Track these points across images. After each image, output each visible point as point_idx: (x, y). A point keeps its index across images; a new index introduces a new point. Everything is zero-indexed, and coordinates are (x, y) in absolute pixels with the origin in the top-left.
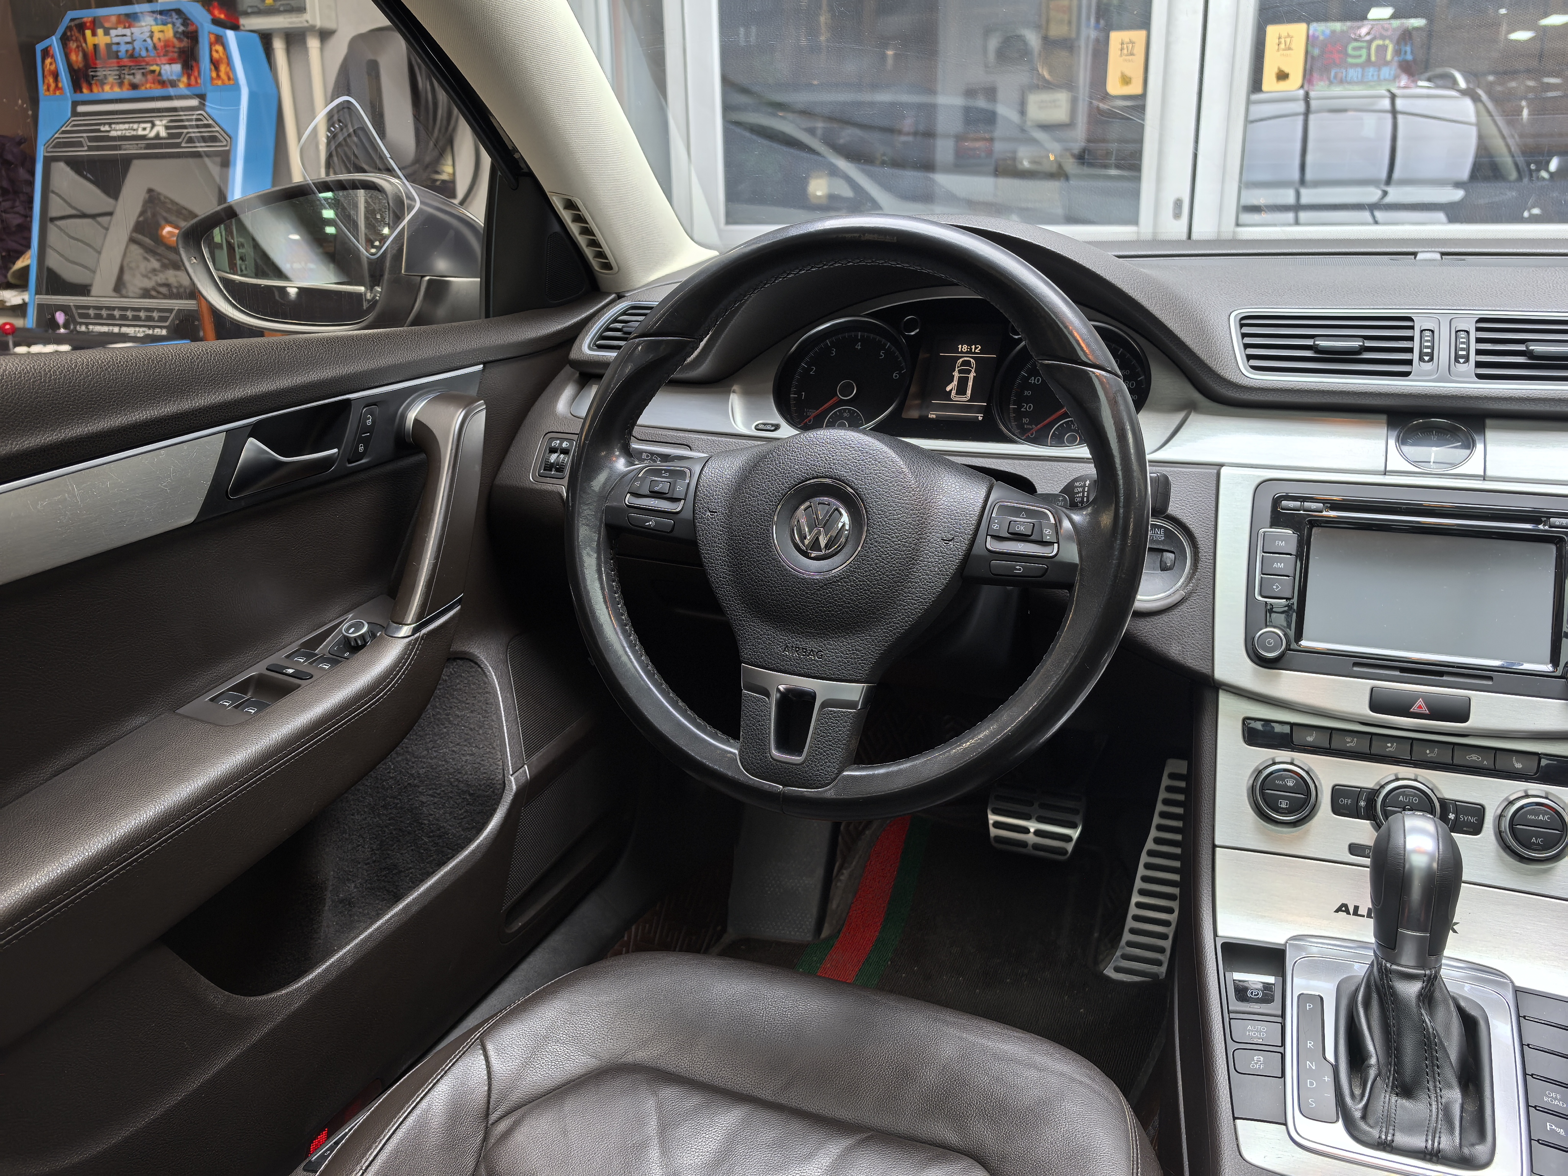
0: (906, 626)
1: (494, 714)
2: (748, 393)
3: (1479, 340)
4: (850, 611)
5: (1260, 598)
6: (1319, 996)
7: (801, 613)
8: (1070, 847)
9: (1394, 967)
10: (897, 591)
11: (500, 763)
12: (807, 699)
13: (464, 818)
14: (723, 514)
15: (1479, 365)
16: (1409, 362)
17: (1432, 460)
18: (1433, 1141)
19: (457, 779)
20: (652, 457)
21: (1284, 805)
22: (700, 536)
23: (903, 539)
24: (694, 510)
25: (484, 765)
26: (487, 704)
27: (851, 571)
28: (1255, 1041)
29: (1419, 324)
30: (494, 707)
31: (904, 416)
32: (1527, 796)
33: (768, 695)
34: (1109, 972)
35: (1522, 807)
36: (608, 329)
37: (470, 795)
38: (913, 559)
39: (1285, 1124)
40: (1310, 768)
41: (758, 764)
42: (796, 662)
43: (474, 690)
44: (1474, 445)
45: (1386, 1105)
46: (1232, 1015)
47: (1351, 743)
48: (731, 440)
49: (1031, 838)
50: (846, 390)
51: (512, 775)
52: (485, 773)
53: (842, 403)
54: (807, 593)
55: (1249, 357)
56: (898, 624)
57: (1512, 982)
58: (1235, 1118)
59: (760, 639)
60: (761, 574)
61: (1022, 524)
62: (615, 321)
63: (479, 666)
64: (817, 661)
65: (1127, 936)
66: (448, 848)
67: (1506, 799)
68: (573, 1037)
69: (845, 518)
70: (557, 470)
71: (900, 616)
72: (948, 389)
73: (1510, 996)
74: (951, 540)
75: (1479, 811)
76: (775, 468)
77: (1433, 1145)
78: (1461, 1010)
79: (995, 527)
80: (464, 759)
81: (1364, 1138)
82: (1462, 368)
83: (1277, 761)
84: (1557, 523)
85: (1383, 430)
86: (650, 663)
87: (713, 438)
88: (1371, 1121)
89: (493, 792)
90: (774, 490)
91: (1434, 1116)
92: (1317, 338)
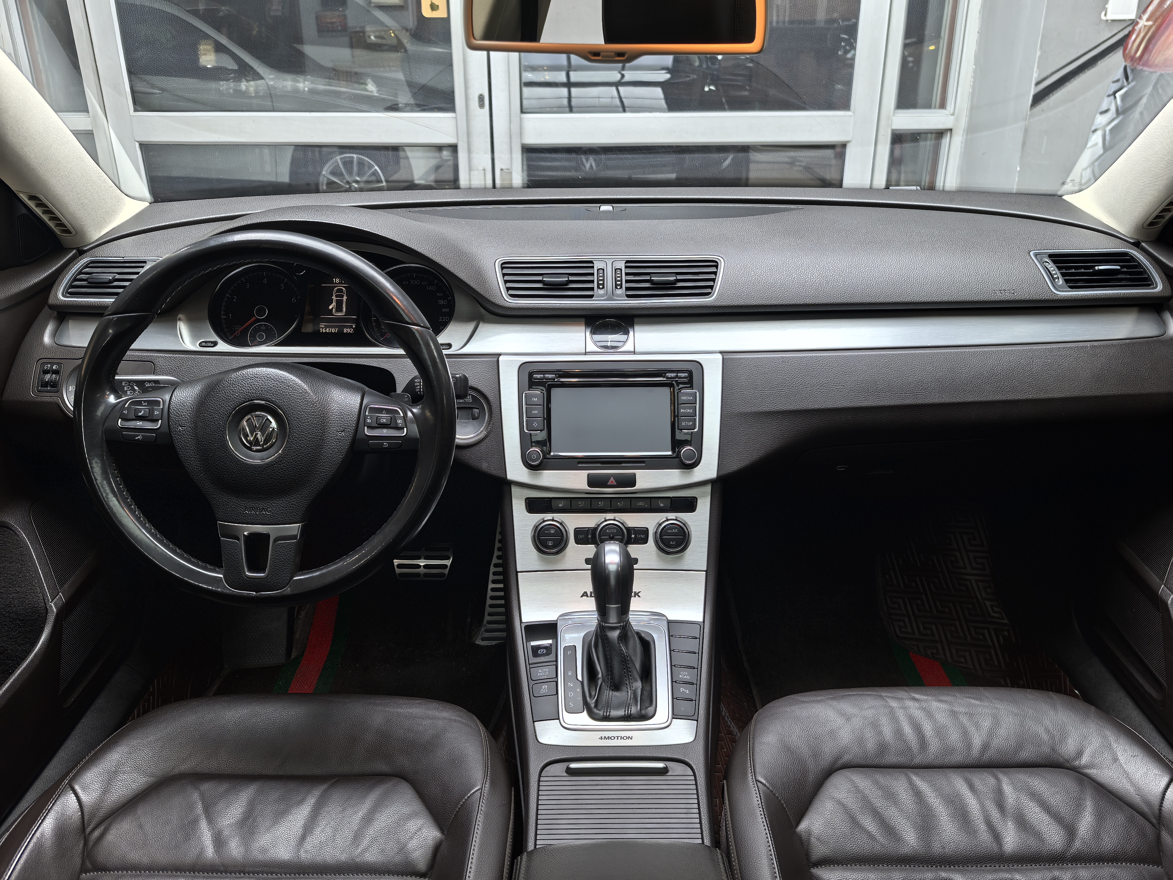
0: (322, 486)
1: (29, 562)
2: (191, 321)
3: (627, 274)
4: (285, 481)
5: (527, 431)
6: (574, 645)
7: (253, 486)
8: (446, 571)
9: (606, 625)
10: (313, 466)
11: (41, 595)
12: (265, 537)
13: (18, 637)
14: (190, 427)
15: (627, 289)
16: (592, 289)
17: (609, 342)
18: (628, 711)
19: (8, 612)
20: (129, 384)
21: (550, 544)
22: (176, 443)
23: (313, 434)
24: (169, 426)
25: (28, 599)
26: (22, 555)
27: (282, 457)
28: (543, 678)
29: (597, 265)
30: (28, 557)
31: (303, 330)
32: (668, 520)
33: (238, 539)
34: (479, 642)
35: (665, 527)
36: (76, 280)
37: (20, 620)
38: (321, 445)
39: (559, 719)
40: (562, 521)
41: (238, 582)
42: (254, 517)
43: (10, 547)
44: (629, 332)
45: (607, 697)
46: (531, 666)
47: (581, 504)
48: (183, 356)
49: (422, 570)
50: (261, 312)
51: (51, 602)
52: (30, 604)
53: (258, 320)
54: (255, 474)
55: (508, 289)
56: (317, 485)
57: (667, 618)
58: (534, 722)
59: (228, 505)
60: (222, 465)
61: (384, 418)
62: (80, 273)
63: (11, 530)
64: (268, 515)
65: (487, 618)
66: (9, 660)
67: (658, 523)
68: (135, 767)
69: (274, 424)
70: (52, 386)
71: (317, 481)
72: (331, 307)
73: (665, 624)
74: (343, 431)
75: (646, 531)
76: (222, 396)
77: (628, 712)
78: (641, 639)
79: (369, 421)
80: (11, 596)
81: (596, 717)
82: (619, 292)
83: (545, 520)
84: (669, 376)
85: (583, 328)
86: (152, 527)
87: (169, 355)
88: (599, 707)
89: (39, 616)
90: (223, 410)
91: (629, 697)
92: (544, 275)
